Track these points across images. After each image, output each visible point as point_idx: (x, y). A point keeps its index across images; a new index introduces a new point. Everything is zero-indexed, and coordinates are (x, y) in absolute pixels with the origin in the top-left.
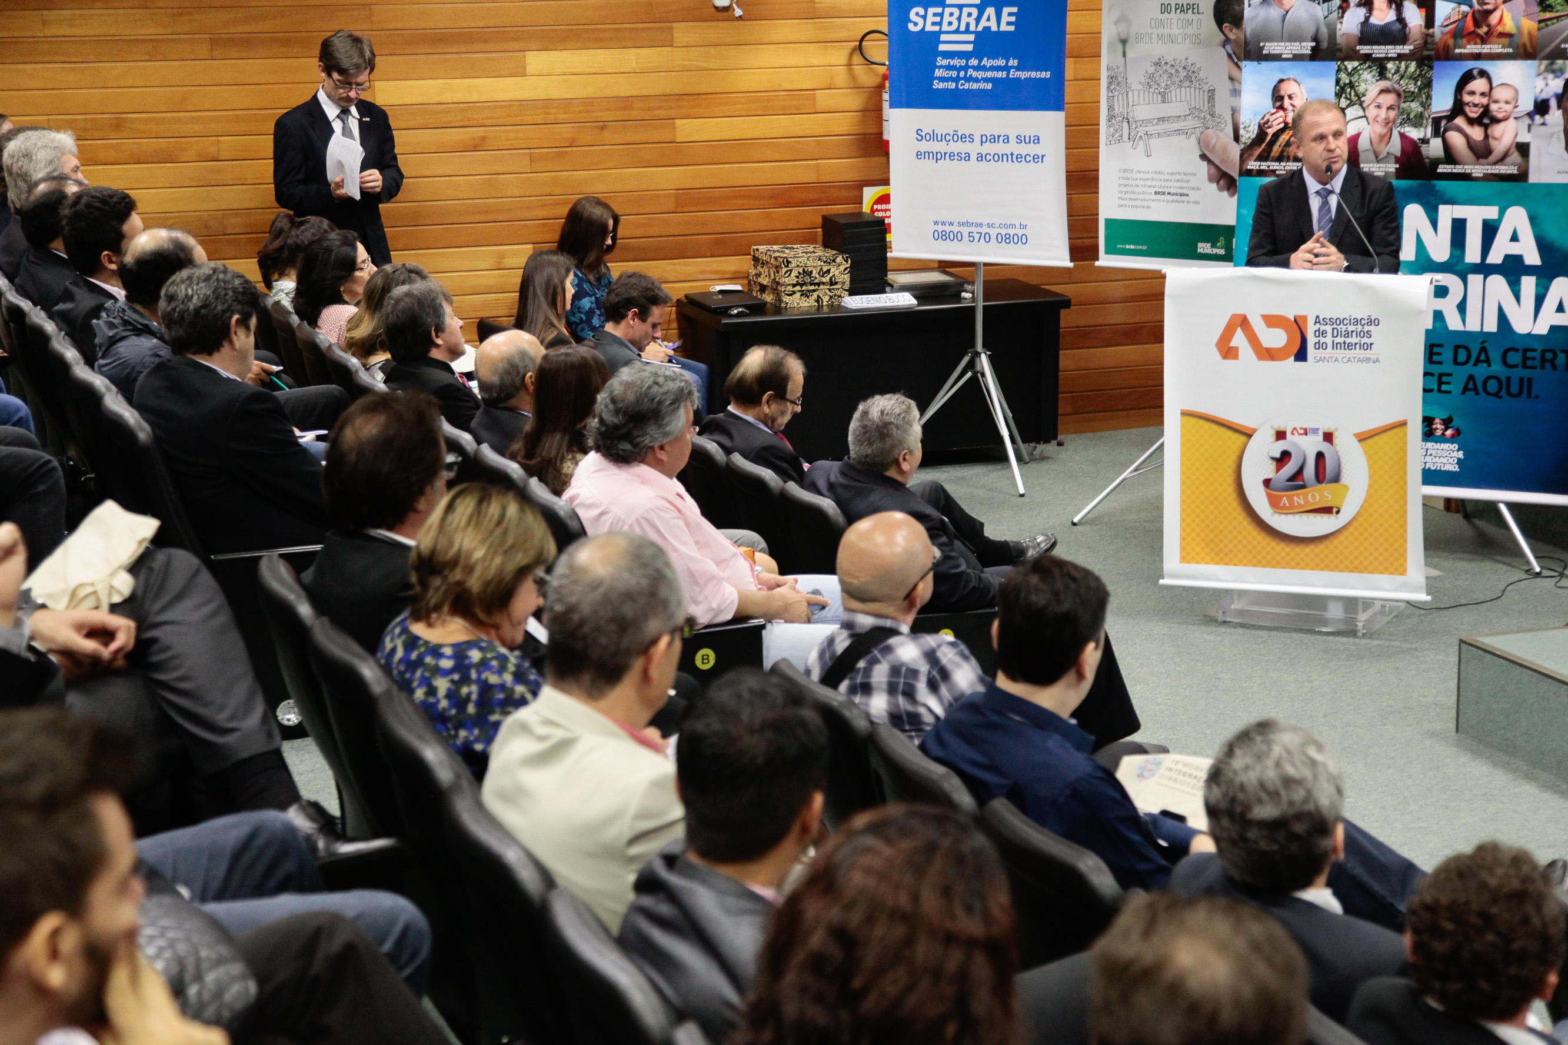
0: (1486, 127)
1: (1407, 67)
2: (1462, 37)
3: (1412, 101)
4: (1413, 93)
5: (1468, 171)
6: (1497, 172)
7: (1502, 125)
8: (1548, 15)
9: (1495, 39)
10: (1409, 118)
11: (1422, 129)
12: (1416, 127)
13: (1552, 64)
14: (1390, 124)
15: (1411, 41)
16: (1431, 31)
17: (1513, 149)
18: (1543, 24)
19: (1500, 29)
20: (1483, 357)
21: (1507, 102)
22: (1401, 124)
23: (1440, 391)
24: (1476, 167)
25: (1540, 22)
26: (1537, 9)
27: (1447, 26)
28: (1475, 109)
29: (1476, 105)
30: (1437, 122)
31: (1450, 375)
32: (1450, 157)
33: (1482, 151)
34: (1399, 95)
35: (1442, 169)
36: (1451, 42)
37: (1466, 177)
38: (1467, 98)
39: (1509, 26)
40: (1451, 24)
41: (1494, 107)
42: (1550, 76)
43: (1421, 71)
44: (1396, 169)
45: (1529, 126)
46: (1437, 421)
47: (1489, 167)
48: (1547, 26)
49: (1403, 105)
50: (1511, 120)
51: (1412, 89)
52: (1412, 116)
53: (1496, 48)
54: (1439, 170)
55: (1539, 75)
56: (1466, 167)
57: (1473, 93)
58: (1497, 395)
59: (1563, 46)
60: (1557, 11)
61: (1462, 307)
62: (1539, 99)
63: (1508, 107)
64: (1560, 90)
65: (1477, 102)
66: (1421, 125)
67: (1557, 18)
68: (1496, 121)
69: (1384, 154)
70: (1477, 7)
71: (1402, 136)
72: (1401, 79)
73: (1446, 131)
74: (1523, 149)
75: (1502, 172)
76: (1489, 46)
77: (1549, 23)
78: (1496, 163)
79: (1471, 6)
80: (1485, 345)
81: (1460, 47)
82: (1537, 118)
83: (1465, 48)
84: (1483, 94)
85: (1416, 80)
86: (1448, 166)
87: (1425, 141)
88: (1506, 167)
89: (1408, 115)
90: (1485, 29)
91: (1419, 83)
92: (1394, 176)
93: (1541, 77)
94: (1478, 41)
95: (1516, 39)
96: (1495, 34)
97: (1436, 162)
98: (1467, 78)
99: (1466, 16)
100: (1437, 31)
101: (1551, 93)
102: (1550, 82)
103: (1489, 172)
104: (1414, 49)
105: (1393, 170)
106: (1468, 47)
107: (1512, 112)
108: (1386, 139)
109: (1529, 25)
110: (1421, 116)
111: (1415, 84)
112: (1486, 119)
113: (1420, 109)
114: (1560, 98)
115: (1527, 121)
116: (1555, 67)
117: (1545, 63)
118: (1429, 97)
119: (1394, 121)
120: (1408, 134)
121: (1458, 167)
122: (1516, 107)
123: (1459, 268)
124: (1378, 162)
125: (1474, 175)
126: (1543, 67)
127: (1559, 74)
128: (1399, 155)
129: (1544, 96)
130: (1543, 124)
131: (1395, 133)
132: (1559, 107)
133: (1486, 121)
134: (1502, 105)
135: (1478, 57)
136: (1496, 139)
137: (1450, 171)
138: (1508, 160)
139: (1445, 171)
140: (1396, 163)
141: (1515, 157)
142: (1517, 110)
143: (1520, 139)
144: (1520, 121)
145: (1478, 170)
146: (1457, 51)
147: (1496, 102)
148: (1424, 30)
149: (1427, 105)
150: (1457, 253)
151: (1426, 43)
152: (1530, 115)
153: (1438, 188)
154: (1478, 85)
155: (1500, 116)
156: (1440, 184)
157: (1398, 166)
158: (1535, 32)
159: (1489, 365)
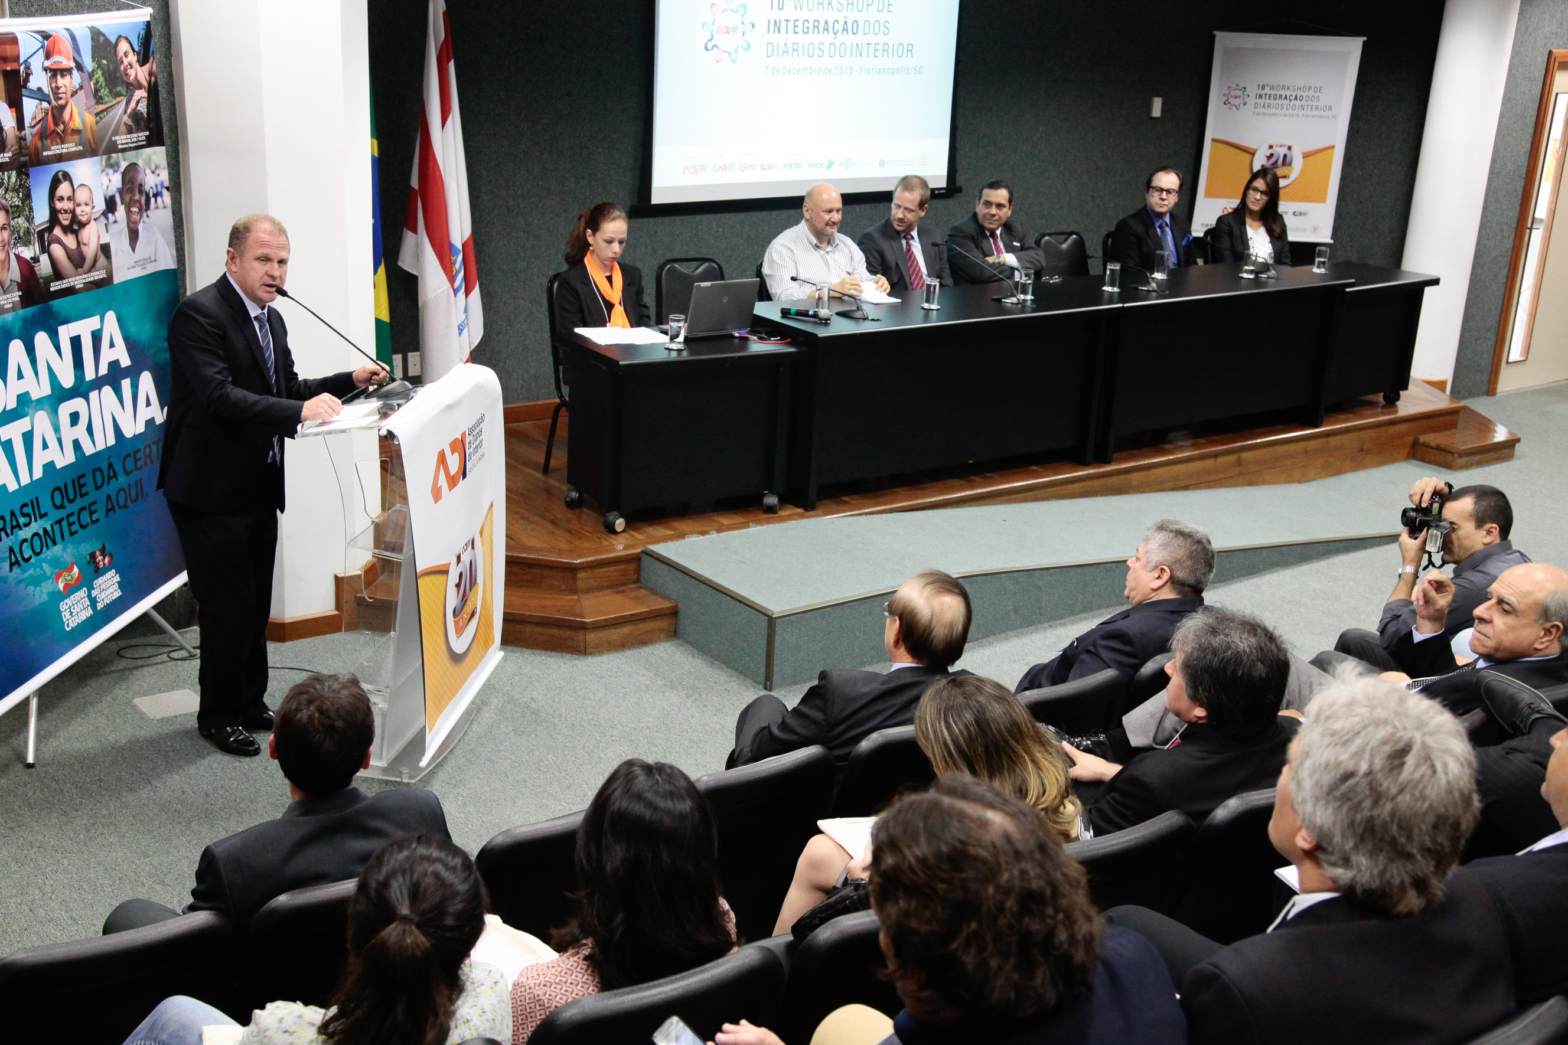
0: (76, 233)
1: (9, 178)
2: (47, 138)
3: (19, 217)
4: (18, 206)
5: (72, 284)
6: (92, 279)
7: (87, 229)
8: (101, 107)
9: (70, 138)
10: (20, 238)
11: (31, 247)
12: (26, 246)
13: (109, 158)
14: (6, 247)
15: (9, 147)
16: (23, 132)
17: (100, 253)
18: (98, 118)
19: (72, 125)
20: (112, 474)
21: (87, 205)
22: (15, 244)
23: (93, 522)
24: (77, 278)
25: (97, 114)
26: (93, 101)
27: (34, 126)
28: (66, 216)
29: (66, 212)
30: (41, 234)
31: (95, 503)
32: (58, 274)
33: (77, 259)
34: (7, 211)
35: (55, 286)
36: (39, 144)
37: (70, 291)
38: (59, 205)
39: (77, 124)
40: (37, 123)
41: (78, 210)
42: (111, 171)
43: (21, 181)
44: (20, 296)
45: (106, 225)
46: (98, 553)
47: (86, 276)
48: (101, 118)
49: (13, 223)
50: (92, 221)
51: (17, 203)
52: (21, 234)
53: (70, 147)
54: (52, 289)
55: (103, 171)
56: (70, 280)
57: (61, 199)
58: (126, 507)
59: (113, 139)
60: (106, 103)
61: (90, 430)
62: (108, 197)
63: (87, 209)
64: (120, 185)
65: (66, 208)
66: (30, 243)
67: (106, 110)
68: (83, 225)
69: (8, 283)
70: (54, 102)
71: (18, 257)
72: (6, 193)
73: (49, 244)
74: (105, 249)
75: (96, 278)
76: (66, 146)
77: (102, 115)
78: (90, 271)
79: (49, 103)
80: (111, 460)
81: (46, 150)
82: (110, 215)
83: (50, 150)
84: (69, 199)
85: (17, 191)
86: (57, 283)
87: (36, 259)
88: (98, 273)
89: (18, 232)
90: (62, 127)
91: (21, 195)
92: (19, 305)
93: (104, 173)
94: (59, 140)
95: (83, 132)
96: (69, 131)
97: (48, 280)
98: (55, 183)
99: (47, 114)
100: (28, 132)
101: (115, 190)
102: (111, 177)
103: (87, 280)
104: (13, 156)
105: (17, 299)
106: (53, 148)
107: (92, 213)
108: (6, 264)
109: (90, 119)
110: (28, 232)
111: (18, 197)
112: (75, 226)
113: (26, 225)
114: (121, 191)
115: (103, 220)
116: (112, 161)
117: (105, 157)
118: (31, 209)
119: (9, 243)
120: (21, 255)
121: (65, 281)
122: (93, 207)
123: (83, 389)
124: (5, 293)
125: (77, 287)
126: (104, 163)
127: (116, 168)
128: (19, 281)
129: (110, 193)
130: (115, 222)
131: (13, 257)
132: (122, 203)
133: (76, 227)
134: (83, 207)
135: (60, 158)
136: (85, 244)
137: (59, 287)
138: (98, 264)
139: (56, 288)
140: (19, 291)
141: (102, 260)
142: (95, 210)
143: (102, 242)
144: (99, 221)
145: (78, 281)
146: (45, 154)
147: (79, 205)
148: (17, 133)
149: (30, 219)
150: (79, 374)
151: (20, 147)
152: (105, 214)
153: (55, 309)
154: (64, 189)
155: (84, 219)
156: (57, 304)
157: (20, 293)
158: (95, 127)
159: (117, 479)
